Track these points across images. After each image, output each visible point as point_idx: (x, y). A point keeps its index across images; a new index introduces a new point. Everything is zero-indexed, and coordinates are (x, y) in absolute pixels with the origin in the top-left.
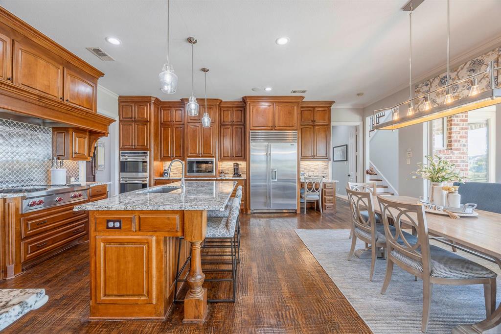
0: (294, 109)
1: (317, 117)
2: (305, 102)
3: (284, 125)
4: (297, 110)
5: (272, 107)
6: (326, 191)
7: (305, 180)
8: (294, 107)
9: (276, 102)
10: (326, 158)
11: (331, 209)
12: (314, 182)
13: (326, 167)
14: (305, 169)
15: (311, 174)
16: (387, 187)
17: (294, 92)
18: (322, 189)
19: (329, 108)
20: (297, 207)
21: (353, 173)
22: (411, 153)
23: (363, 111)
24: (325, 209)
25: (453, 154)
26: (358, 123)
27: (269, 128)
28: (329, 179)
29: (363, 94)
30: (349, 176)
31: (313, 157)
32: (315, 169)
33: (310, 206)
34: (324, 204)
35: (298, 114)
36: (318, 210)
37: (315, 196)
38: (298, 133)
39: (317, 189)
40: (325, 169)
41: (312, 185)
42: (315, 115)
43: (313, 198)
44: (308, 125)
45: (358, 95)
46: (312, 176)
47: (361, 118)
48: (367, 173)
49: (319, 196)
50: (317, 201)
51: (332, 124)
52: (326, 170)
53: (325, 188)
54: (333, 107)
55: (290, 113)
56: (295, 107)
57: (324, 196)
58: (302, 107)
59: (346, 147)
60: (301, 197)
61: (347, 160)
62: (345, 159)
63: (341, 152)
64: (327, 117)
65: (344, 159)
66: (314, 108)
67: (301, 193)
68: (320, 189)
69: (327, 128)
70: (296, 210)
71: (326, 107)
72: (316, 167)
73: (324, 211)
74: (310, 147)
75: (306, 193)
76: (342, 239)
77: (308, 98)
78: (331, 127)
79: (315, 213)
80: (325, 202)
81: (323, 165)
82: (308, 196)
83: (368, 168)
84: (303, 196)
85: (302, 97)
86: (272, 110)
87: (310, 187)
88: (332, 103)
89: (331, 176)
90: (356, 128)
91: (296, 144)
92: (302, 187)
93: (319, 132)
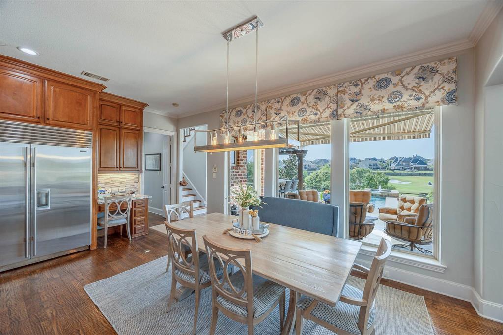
0: (86, 99)
1: (126, 118)
2: (105, 93)
3: (67, 120)
4: (93, 102)
5: (39, 85)
6: (137, 210)
7: (105, 201)
8: (87, 96)
9: (49, 80)
10: (136, 169)
11: (143, 231)
12: (119, 203)
13: (137, 179)
14: (106, 184)
15: (115, 189)
16: (196, 195)
17: (87, 74)
18: (131, 209)
19: (142, 110)
20: (91, 241)
21: (166, 185)
22: (216, 168)
23: (178, 121)
24: (135, 233)
25: (240, 169)
26: (173, 133)
27: (31, 119)
28: (140, 196)
29: (178, 105)
30: (163, 187)
31: (118, 169)
32: (121, 183)
33: (113, 233)
34: (133, 226)
35: (94, 107)
36: (125, 235)
37: (121, 220)
38: (94, 136)
39: (123, 211)
40: (135, 182)
41: (117, 206)
42: (123, 114)
43: (117, 224)
44: (111, 126)
45: (174, 104)
46: (117, 192)
47: (175, 129)
48: (181, 184)
49: (126, 218)
50: (124, 226)
51: (145, 130)
52: (136, 184)
53: (135, 207)
54: (146, 110)
55: (81, 104)
56: (89, 98)
57: (134, 218)
58: (100, 99)
59: (159, 155)
60: (99, 224)
61: (160, 170)
62: (159, 169)
63: (154, 161)
64: (138, 120)
65: (157, 169)
66: (121, 105)
67: (98, 219)
68: (129, 210)
69: (138, 133)
70: (90, 246)
71: (138, 109)
72: (122, 180)
73: (134, 236)
74: (114, 155)
75: (107, 218)
76: (157, 277)
77: (110, 89)
78: (144, 133)
79: (122, 242)
80: (135, 224)
81: (132, 178)
82: (110, 223)
83: (181, 179)
84: (102, 223)
85: (101, 85)
86: (39, 90)
87: (113, 209)
88: (145, 105)
89: (143, 192)
90: (171, 137)
91: (90, 151)
92: (100, 210)
93: (127, 137)
